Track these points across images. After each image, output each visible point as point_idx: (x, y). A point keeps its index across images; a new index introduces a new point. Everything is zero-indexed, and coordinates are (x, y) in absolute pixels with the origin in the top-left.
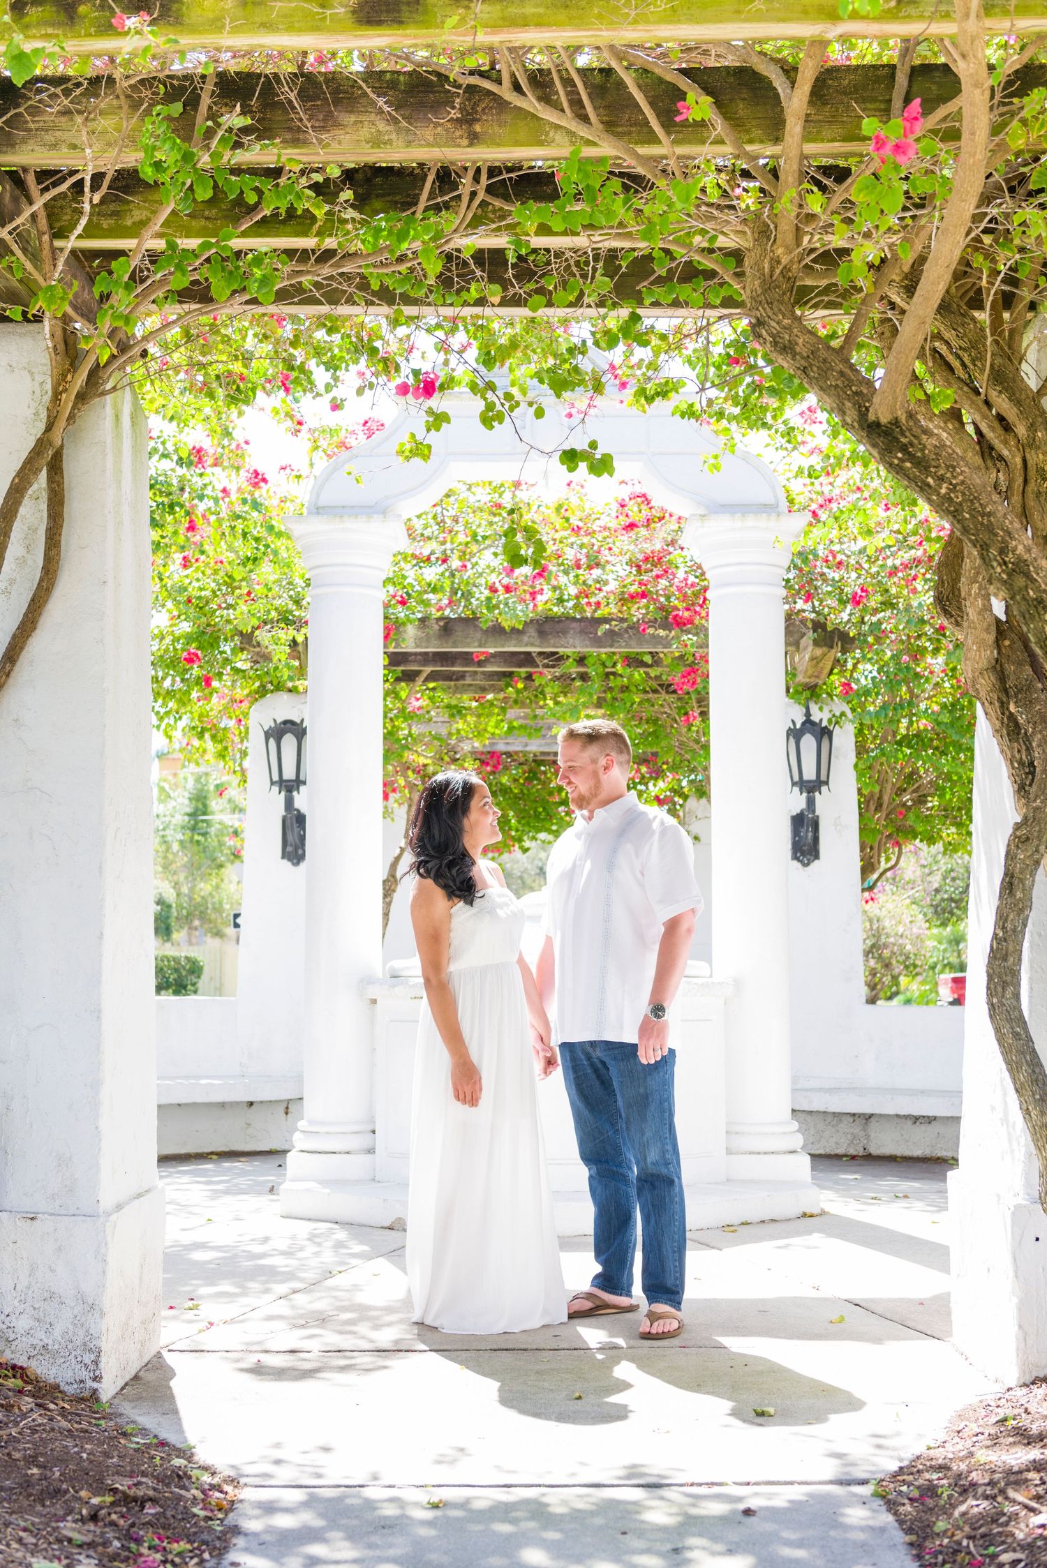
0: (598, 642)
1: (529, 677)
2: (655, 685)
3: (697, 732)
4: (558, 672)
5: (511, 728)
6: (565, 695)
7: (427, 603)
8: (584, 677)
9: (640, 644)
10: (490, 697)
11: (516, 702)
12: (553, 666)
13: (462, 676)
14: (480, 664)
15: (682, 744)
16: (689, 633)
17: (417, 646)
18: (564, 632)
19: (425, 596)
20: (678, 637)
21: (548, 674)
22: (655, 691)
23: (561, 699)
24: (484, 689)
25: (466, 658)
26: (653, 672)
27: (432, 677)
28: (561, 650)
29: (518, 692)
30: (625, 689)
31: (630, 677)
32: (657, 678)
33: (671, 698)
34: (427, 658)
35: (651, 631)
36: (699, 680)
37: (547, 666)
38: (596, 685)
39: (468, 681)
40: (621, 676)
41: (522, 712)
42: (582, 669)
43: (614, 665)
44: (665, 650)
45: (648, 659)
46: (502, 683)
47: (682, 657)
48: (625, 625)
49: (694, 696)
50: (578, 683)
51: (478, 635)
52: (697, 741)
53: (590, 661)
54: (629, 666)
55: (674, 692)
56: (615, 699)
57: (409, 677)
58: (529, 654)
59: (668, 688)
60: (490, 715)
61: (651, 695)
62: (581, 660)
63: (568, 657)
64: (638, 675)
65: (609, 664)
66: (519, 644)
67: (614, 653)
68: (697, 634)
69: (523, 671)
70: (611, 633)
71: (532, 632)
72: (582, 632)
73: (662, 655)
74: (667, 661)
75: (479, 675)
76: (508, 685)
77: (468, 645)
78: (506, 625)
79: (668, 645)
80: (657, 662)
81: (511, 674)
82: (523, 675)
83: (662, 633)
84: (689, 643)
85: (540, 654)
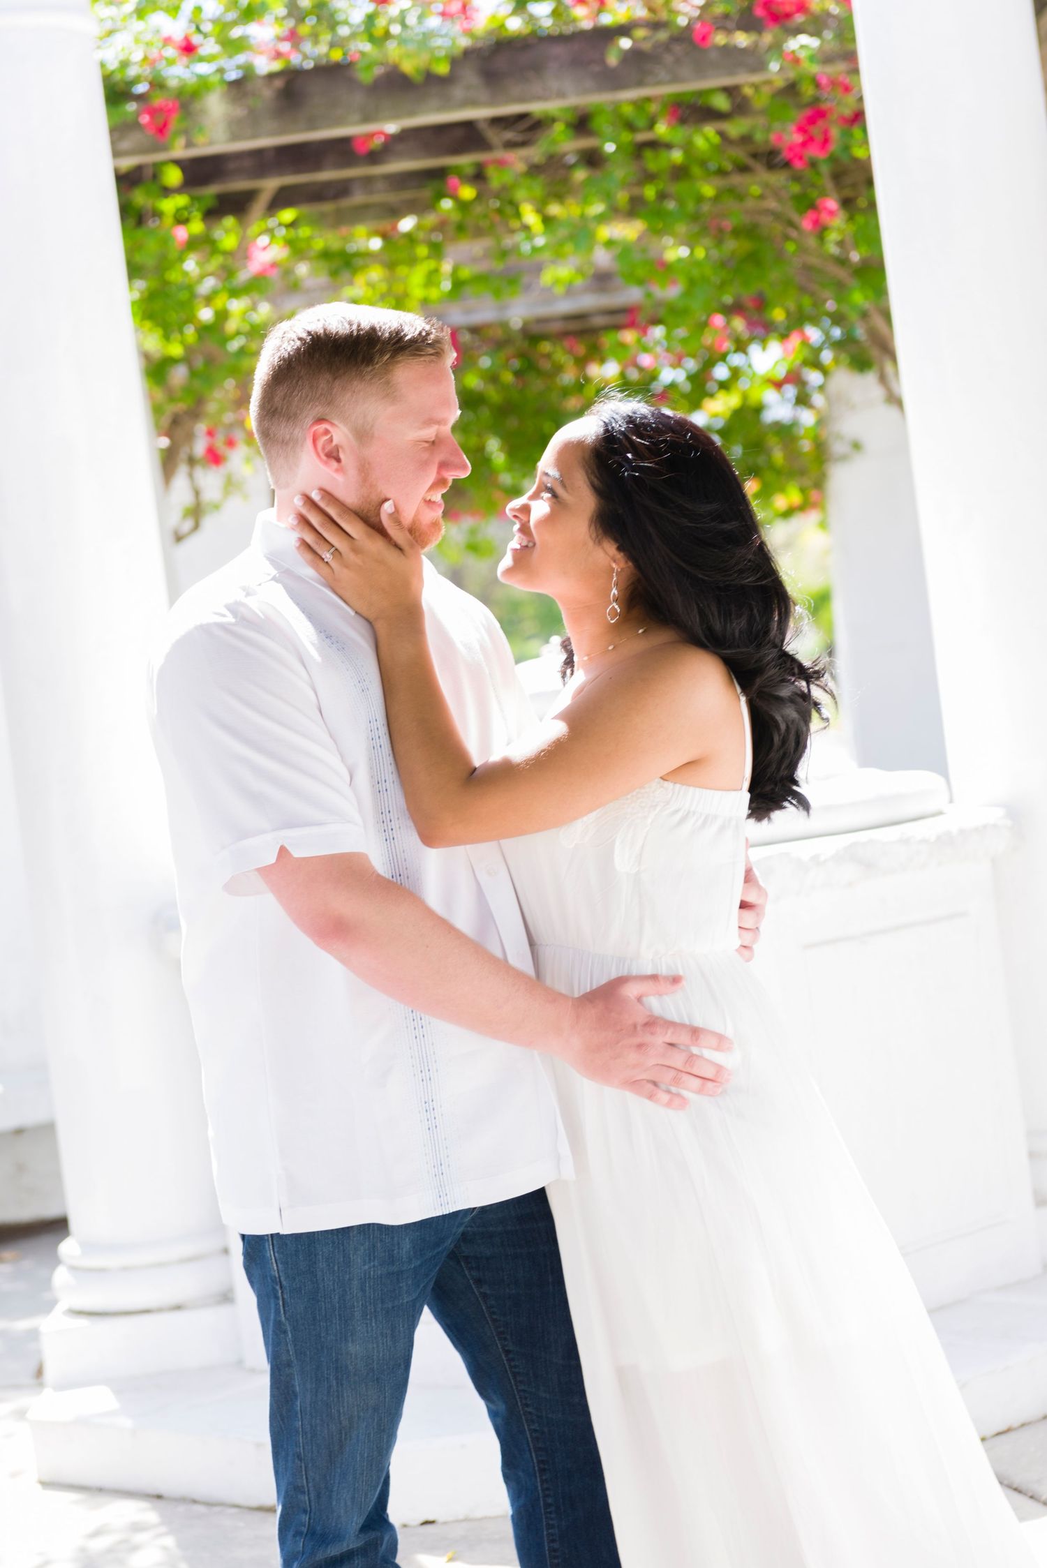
0: (612, 80)
1: (478, 177)
2: (740, 154)
3: (841, 244)
4: (536, 153)
5: (458, 285)
6: (559, 197)
7: (239, 45)
8: (593, 159)
9: (700, 71)
10: (407, 224)
11: (460, 228)
12: (523, 144)
13: (341, 190)
14: (374, 157)
15: (807, 269)
16: (798, 31)
17: (235, 137)
18: (537, 68)
19: (236, 32)
20: (777, 47)
21: (518, 160)
22: (743, 169)
23: (555, 209)
24: (396, 212)
25: (342, 150)
26: (735, 128)
27: (282, 199)
28: (536, 108)
29: (463, 206)
30: (680, 173)
31: (688, 147)
32: (746, 139)
33: (778, 179)
34: (264, 161)
35: (720, 39)
36: (835, 132)
37: (511, 145)
38: (620, 172)
39: (358, 198)
40: (669, 146)
41: (477, 247)
42: (585, 143)
43: (651, 124)
44: (756, 78)
45: (721, 103)
46: (427, 193)
47: (791, 89)
48: (663, 36)
49: (825, 169)
50: (580, 175)
51: (358, 98)
52: (842, 261)
53: (602, 123)
54: (683, 121)
55: (787, 165)
56: (662, 196)
57: (236, 205)
58: (469, 125)
59: (770, 158)
60: (413, 261)
61: (736, 179)
62: (582, 124)
63: (554, 120)
64: (705, 138)
65: (641, 123)
66: (447, 105)
67: (648, 99)
68: (816, 33)
69: (465, 161)
70: (635, 56)
71: (470, 77)
72: (577, 63)
73: (748, 91)
74: (760, 101)
75: (380, 185)
76: (441, 195)
77: (340, 122)
78: (408, 67)
79: (761, 66)
80: (741, 106)
81: (438, 174)
82: (470, 171)
83: (742, 39)
84: (803, 55)
85: (497, 122)
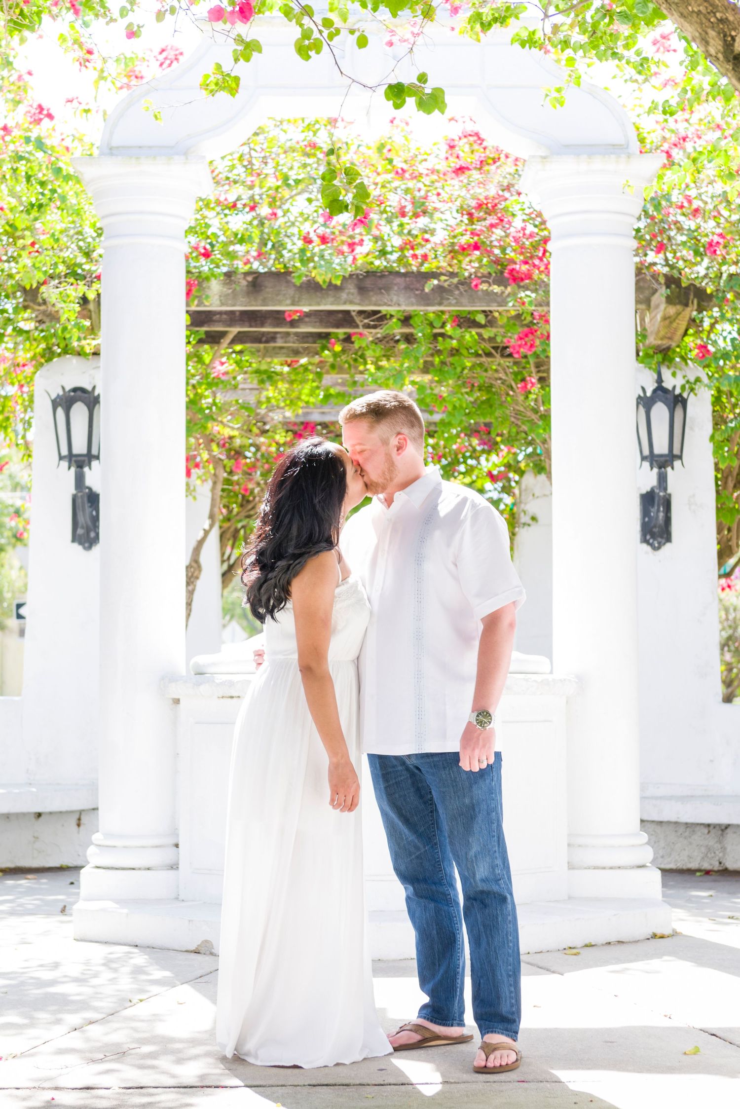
0: (426, 299)
1: (348, 339)
2: (488, 347)
3: (536, 400)
4: (380, 332)
5: (327, 397)
6: (388, 358)
7: (232, 256)
8: (409, 339)
9: (472, 301)
10: (304, 361)
11: (333, 366)
12: (375, 327)
13: (272, 338)
14: (293, 324)
15: (517, 413)
16: (526, 288)
17: (222, 304)
18: (387, 288)
19: (231, 248)
20: (514, 294)
21: (370, 335)
22: (489, 355)
23: (384, 363)
24: (297, 353)
25: (278, 317)
26: (487, 333)
27: (239, 338)
28: (384, 309)
29: (335, 355)
30: (455, 352)
31: (460, 340)
32: (491, 339)
33: (507, 362)
34: (233, 318)
35: (484, 287)
36: (537, 342)
37: (368, 326)
38: (423, 349)
39: (279, 343)
40: (451, 337)
41: (339, 378)
42: (406, 330)
43: (443, 325)
44: (500, 309)
45: (481, 319)
46: (317, 346)
47: (518, 316)
48: (455, 280)
49: (532, 361)
50: (403, 346)
51: (291, 292)
52: (535, 411)
53: (415, 321)
54: (460, 326)
55: (510, 355)
56: (443, 363)
57: (213, 339)
58: (347, 312)
59: (503, 351)
60: (304, 381)
61: (484, 359)
62: (406, 320)
63: (392, 316)
64: (470, 336)
65: (437, 324)
66: (337, 301)
67: (443, 312)
68: (535, 291)
69: (341, 332)
70: (440, 289)
71: (351, 288)
72: (408, 288)
73: (496, 314)
74: (502, 321)
75: (292, 338)
76: (324, 348)
77: (280, 303)
78: (320, 279)
79: (503, 303)
80: (491, 322)
81: (327, 336)
82: (342, 337)
83: (496, 289)
84: (527, 300)
85: (361, 312)
